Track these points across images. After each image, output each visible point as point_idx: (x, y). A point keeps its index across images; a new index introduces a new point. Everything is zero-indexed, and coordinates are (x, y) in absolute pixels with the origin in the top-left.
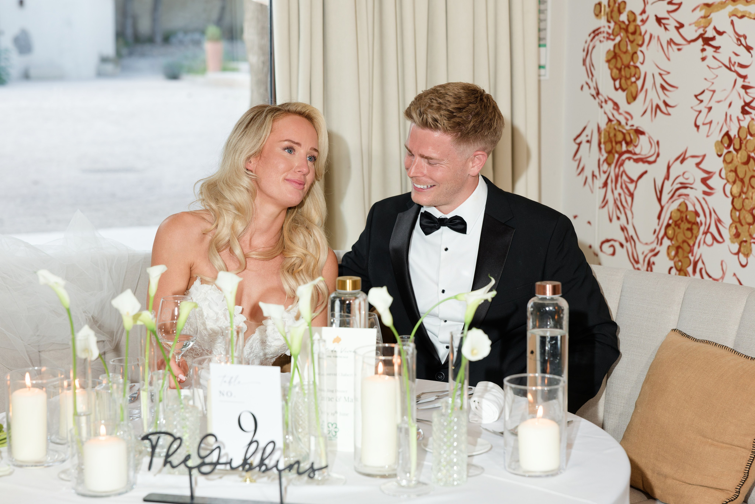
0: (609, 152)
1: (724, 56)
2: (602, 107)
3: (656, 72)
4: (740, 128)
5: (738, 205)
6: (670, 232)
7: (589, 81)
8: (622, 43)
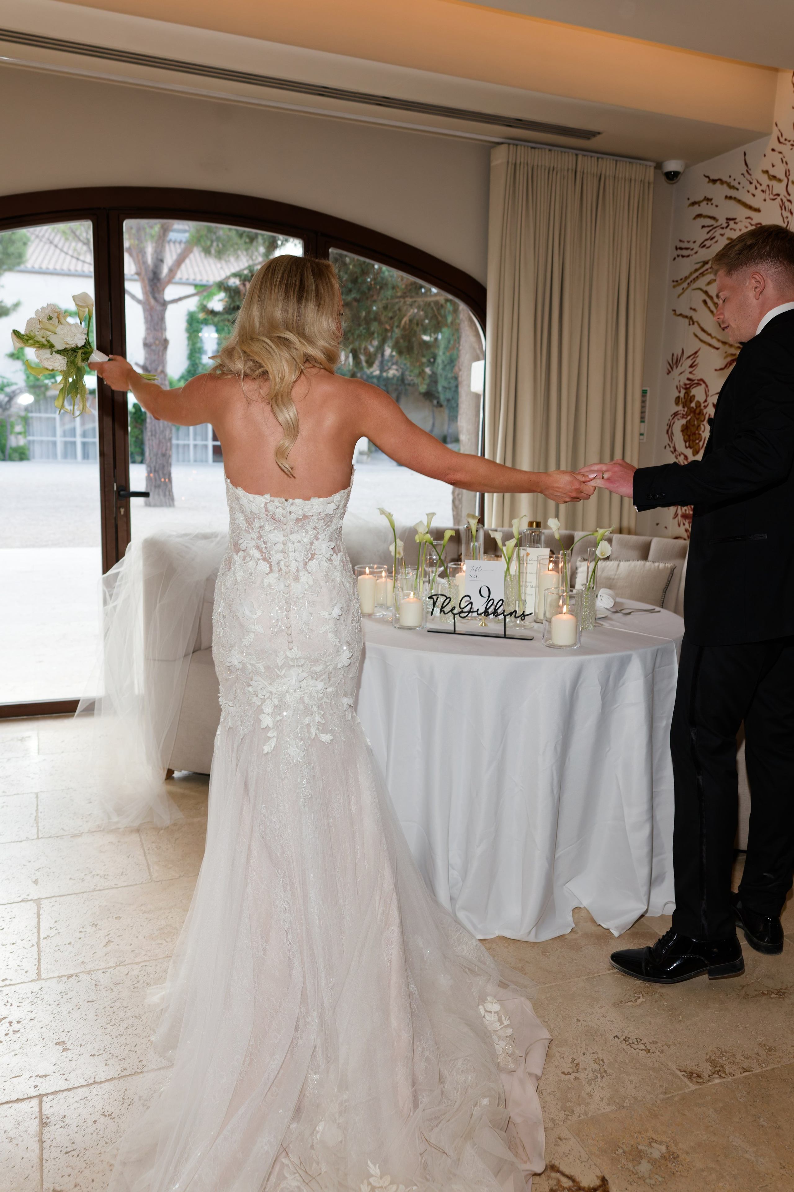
7: (670, 443)
8: (691, 420)
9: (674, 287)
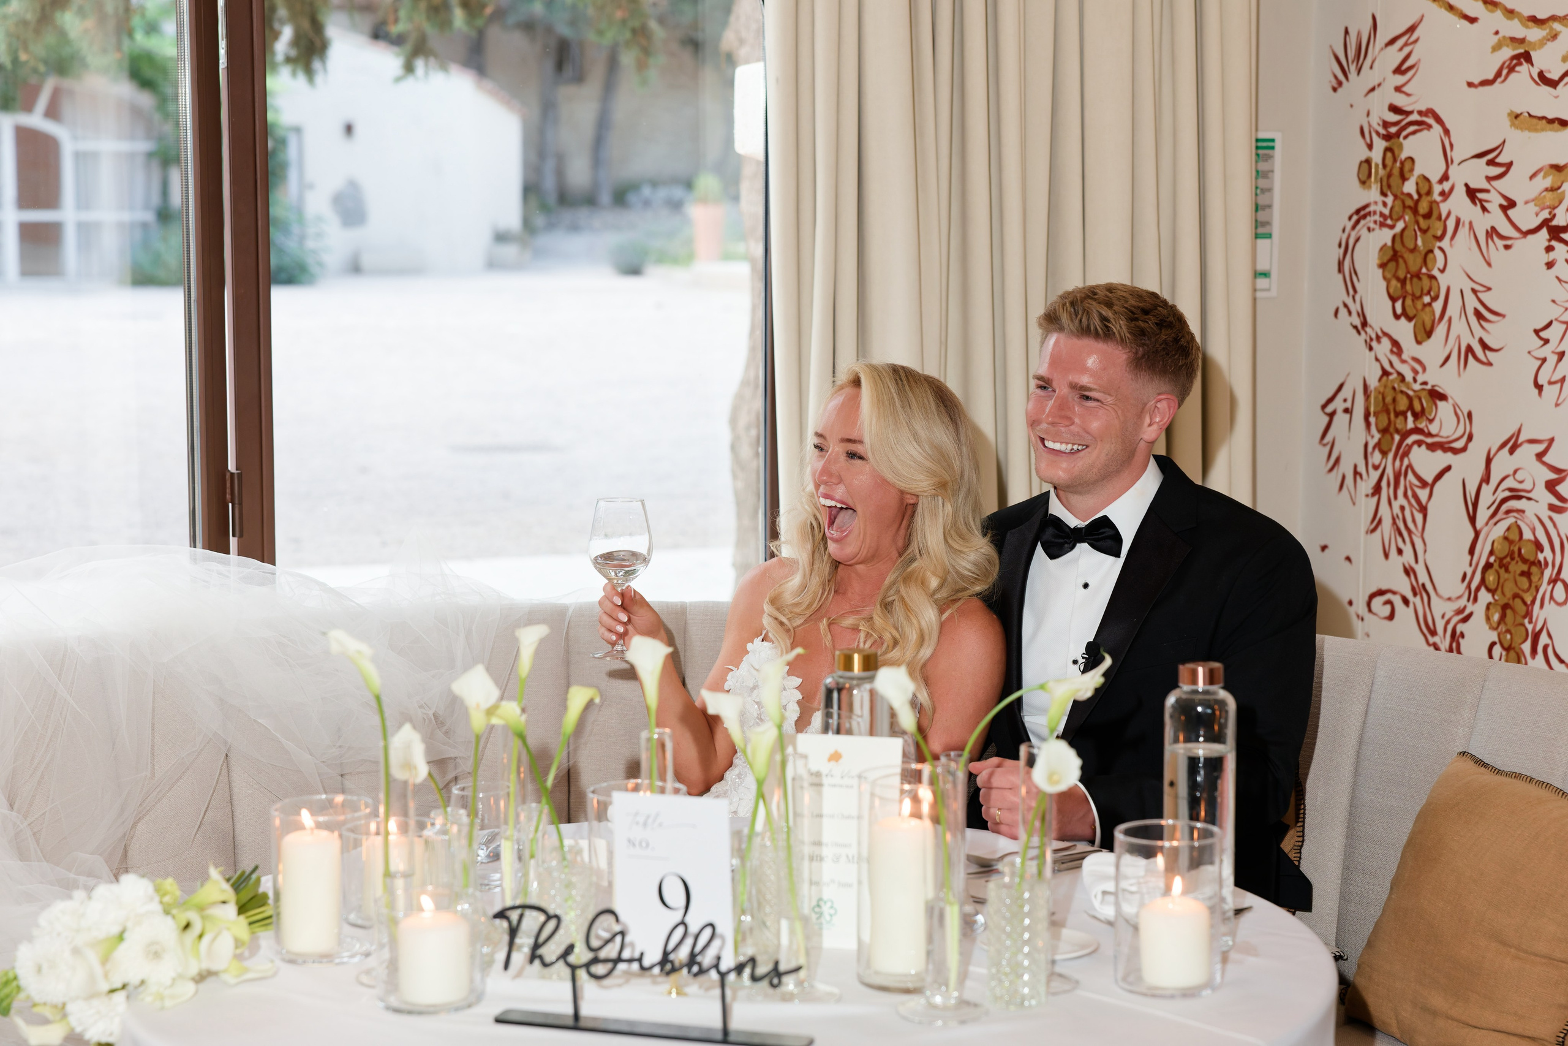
0: (1384, 431)
2: (1371, 349)
3: (1467, 286)
6: (1491, 578)
7: (1349, 302)
8: (1406, 233)
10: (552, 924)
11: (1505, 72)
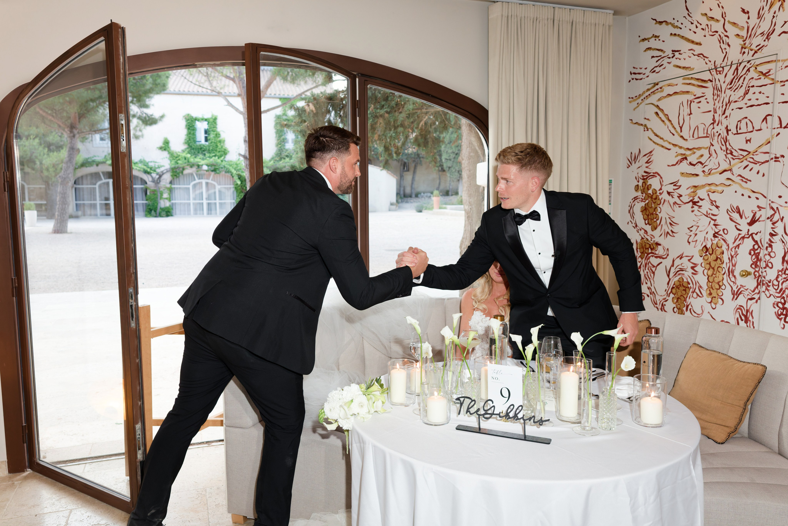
0: (642, 253)
1: (704, 210)
2: (638, 232)
3: (667, 217)
4: (712, 244)
5: (711, 280)
6: (674, 291)
7: (632, 220)
8: (649, 203)
9: (630, 102)
10: (473, 402)
11: (679, 162)
